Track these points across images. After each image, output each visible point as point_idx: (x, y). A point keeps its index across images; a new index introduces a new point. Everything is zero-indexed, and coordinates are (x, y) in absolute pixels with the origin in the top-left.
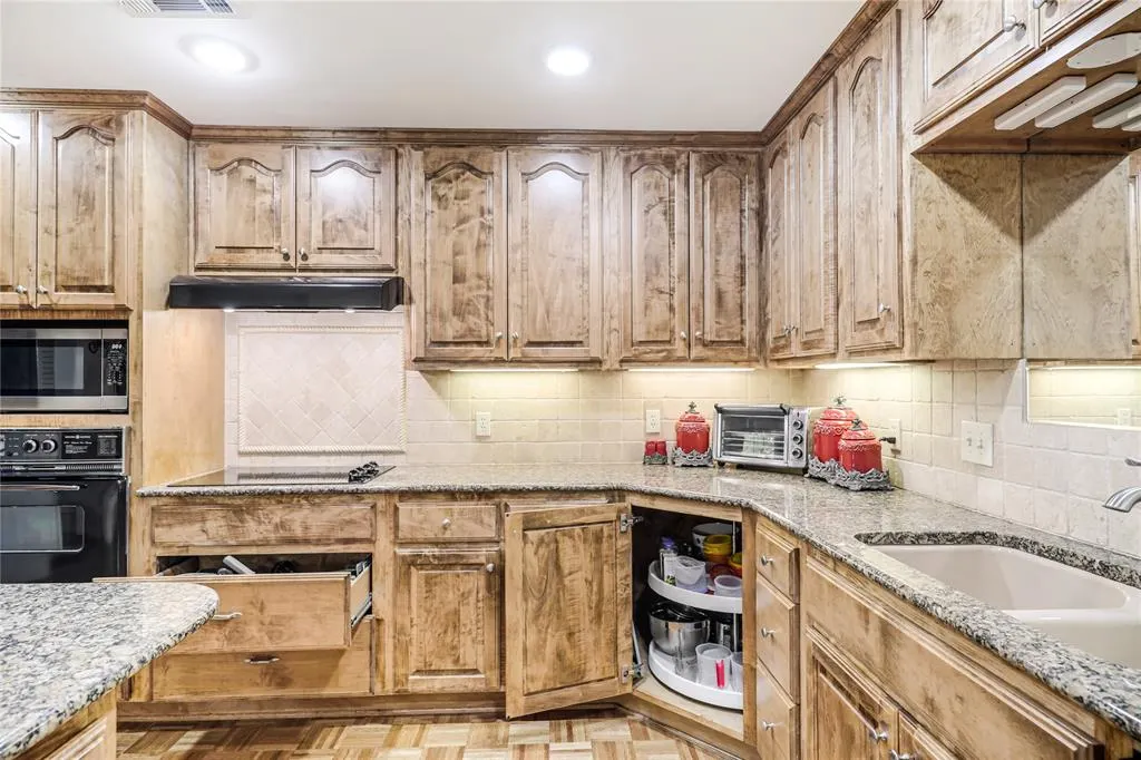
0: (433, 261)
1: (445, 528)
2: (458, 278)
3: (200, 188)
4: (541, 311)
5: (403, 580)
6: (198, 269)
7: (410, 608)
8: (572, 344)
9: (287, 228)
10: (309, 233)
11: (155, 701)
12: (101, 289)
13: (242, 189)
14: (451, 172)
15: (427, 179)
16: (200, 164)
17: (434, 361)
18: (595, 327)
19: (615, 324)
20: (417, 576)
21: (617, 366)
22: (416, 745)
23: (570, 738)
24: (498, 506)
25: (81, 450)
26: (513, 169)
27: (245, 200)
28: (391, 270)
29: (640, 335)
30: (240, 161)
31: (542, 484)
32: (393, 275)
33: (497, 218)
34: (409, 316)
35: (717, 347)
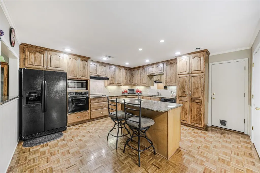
2: (112, 78)
4: (118, 81)
8: (120, 84)
10: (99, 72)
11: (92, 118)
12: (86, 77)
17: (110, 85)
18: (122, 82)
25: (84, 94)
29: (124, 83)
30: (93, 64)
32: (108, 77)
34: (108, 81)
35: (129, 84)
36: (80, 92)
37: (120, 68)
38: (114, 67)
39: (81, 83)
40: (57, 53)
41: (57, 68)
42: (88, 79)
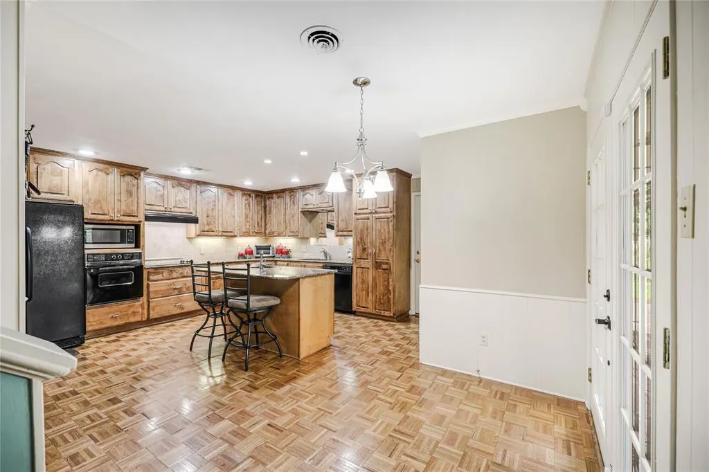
0: (202, 212)
2: (208, 217)
8: (231, 232)
9: (166, 201)
10: (171, 202)
11: (151, 318)
12: (134, 216)
13: (153, 189)
17: (203, 235)
19: (239, 228)
25: (129, 258)
27: (155, 192)
29: (244, 231)
30: (153, 182)
32: (195, 215)
34: (198, 225)
35: (258, 233)
36: (117, 254)
37: (231, 191)
38: (214, 190)
39: (119, 232)
40: (55, 158)
41: (55, 195)
42: (140, 222)
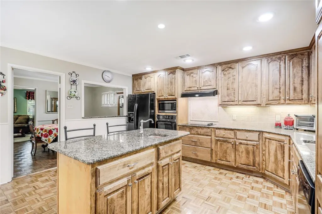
0: (223, 86)
1: (224, 135)
3: (185, 78)
4: (246, 94)
5: (216, 143)
6: (185, 91)
7: (217, 148)
8: (253, 101)
9: (198, 83)
10: (201, 83)
12: (173, 95)
13: (191, 77)
14: (226, 69)
15: (222, 71)
16: (185, 74)
17: (224, 105)
18: (259, 97)
19: (264, 96)
20: (219, 143)
21: (265, 105)
22: (218, 171)
23: (249, 177)
24: (234, 132)
25: (171, 118)
26: (239, 66)
27: (192, 79)
28: (215, 89)
29: (270, 99)
30: (191, 73)
31: (243, 129)
32: (216, 89)
33: (236, 77)
34: (218, 96)
41: (149, 90)
42: (177, 98)
